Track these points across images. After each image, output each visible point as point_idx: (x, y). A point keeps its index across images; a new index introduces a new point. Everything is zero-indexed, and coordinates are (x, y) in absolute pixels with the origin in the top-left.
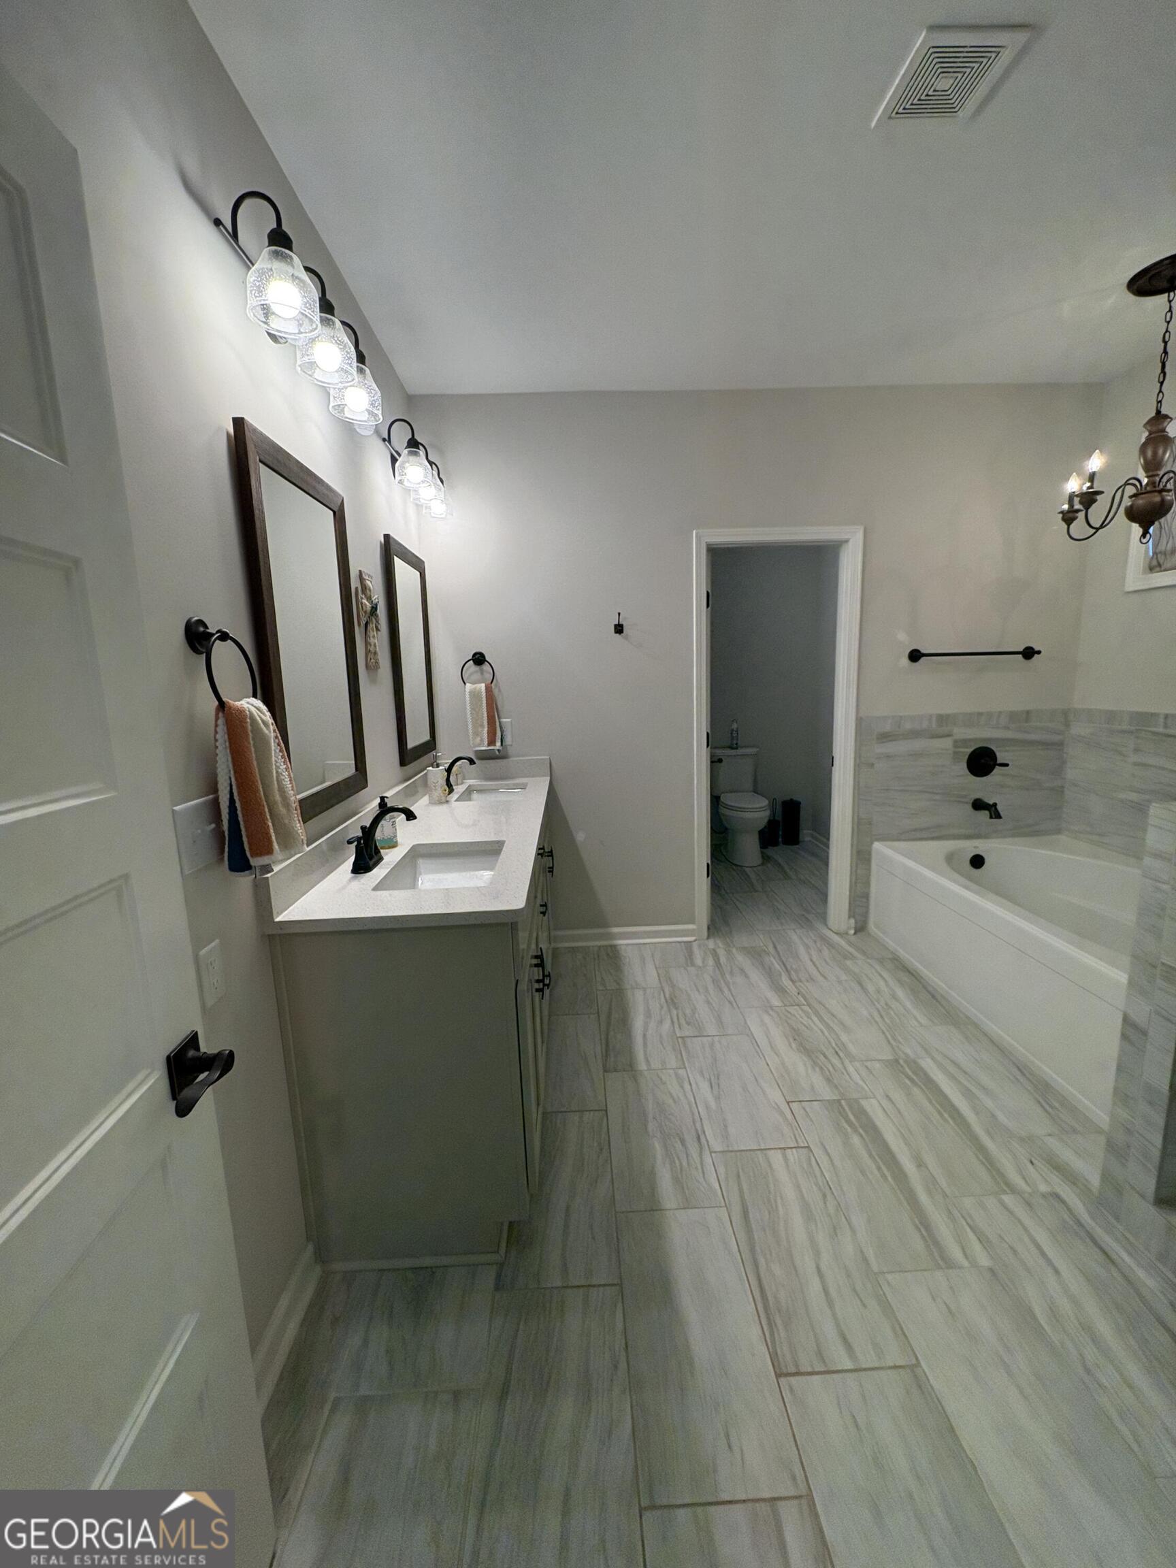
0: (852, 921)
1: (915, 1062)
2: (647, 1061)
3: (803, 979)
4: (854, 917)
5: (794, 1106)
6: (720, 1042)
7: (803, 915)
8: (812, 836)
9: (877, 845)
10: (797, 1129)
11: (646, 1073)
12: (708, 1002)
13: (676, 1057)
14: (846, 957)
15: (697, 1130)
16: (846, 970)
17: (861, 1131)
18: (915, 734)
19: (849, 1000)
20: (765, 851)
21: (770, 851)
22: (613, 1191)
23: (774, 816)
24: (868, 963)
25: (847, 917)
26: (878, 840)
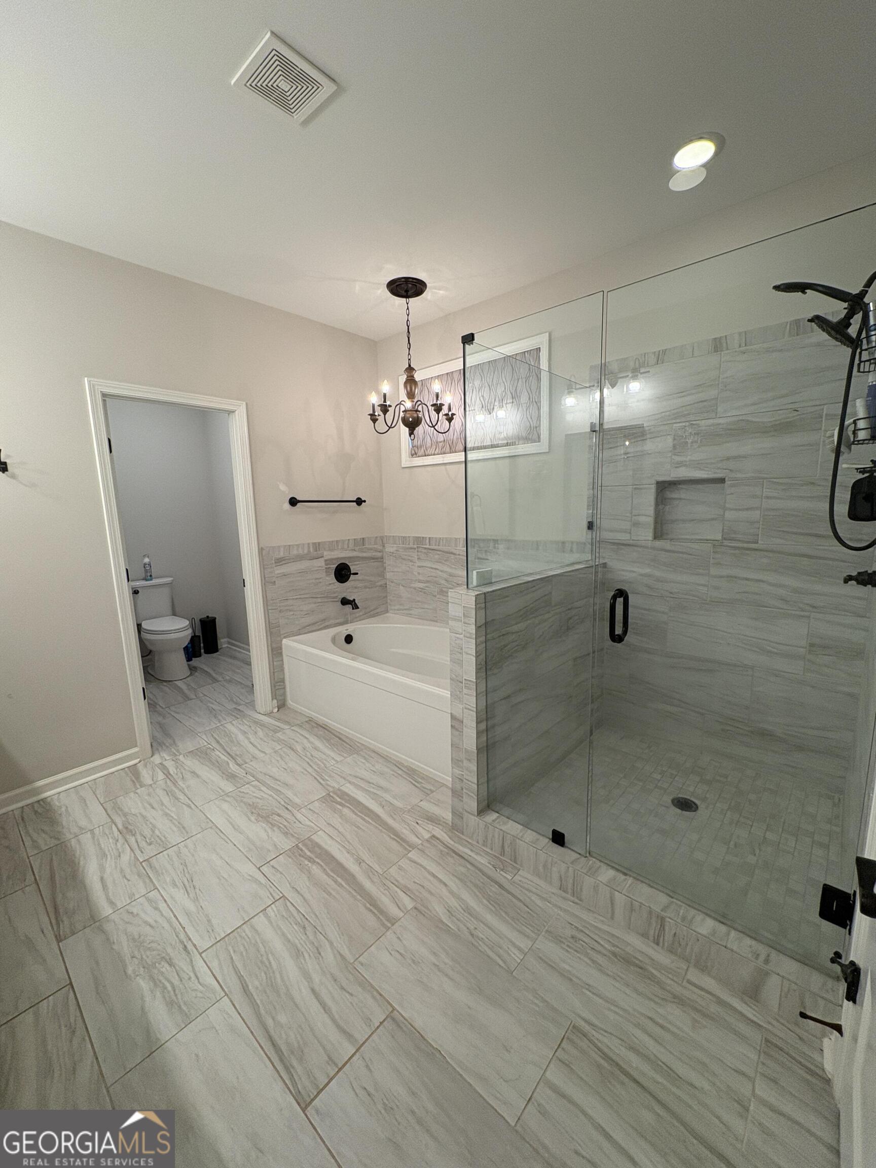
0: (275, 701)
1: (339, 790)
2: (112, 903)
3: (247, 761)
4: (276, 699)
5: (264, 869)
6: (186, 846)
7: (235, 708)
8: (229, 643)
9: (285, 641)
10: (271, 887)
11: (113, 917)
12: (167, 815)
13: (145, 882)
14: (275, 731)
15: (182, 942)
16: (279, 741)
17: (317, 860)
18: (300, 558)
19: (286, 763)
20: (190, 663)
21: (195, 662)
22: (100, 1067)
23: (195, 634)
24: (292, 730)
25: (271, 699)
26: (285, 637)
